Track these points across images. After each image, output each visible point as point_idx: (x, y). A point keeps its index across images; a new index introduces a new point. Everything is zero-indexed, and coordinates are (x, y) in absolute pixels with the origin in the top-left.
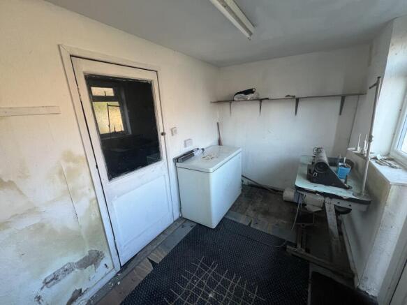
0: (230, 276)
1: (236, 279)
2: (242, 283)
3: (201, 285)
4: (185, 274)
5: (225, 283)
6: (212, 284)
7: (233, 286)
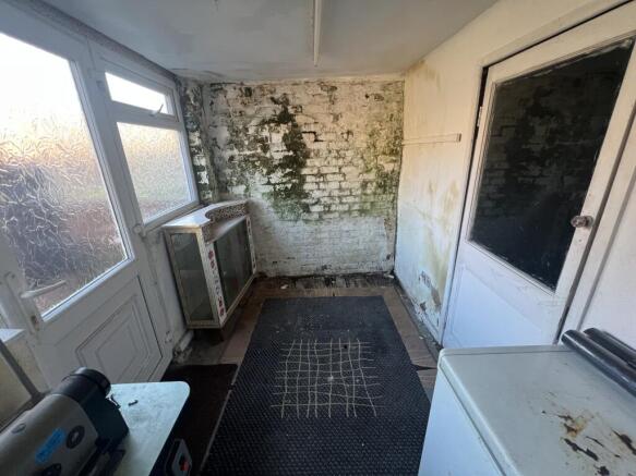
0: (323, 411)
1: (312, 411)
2: (303, 410)
3: (349, 381)
4: (375, 380)
5: (324, 399)
6: (338, 388)
7: (313, 401)
